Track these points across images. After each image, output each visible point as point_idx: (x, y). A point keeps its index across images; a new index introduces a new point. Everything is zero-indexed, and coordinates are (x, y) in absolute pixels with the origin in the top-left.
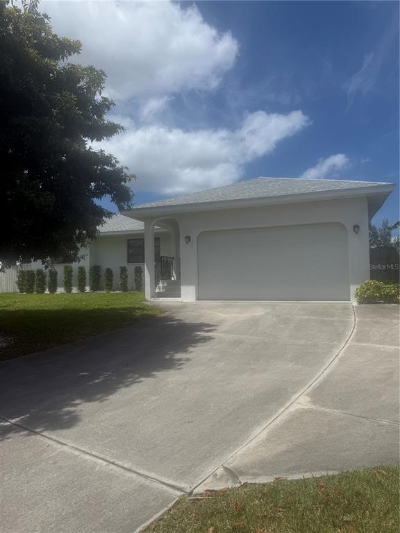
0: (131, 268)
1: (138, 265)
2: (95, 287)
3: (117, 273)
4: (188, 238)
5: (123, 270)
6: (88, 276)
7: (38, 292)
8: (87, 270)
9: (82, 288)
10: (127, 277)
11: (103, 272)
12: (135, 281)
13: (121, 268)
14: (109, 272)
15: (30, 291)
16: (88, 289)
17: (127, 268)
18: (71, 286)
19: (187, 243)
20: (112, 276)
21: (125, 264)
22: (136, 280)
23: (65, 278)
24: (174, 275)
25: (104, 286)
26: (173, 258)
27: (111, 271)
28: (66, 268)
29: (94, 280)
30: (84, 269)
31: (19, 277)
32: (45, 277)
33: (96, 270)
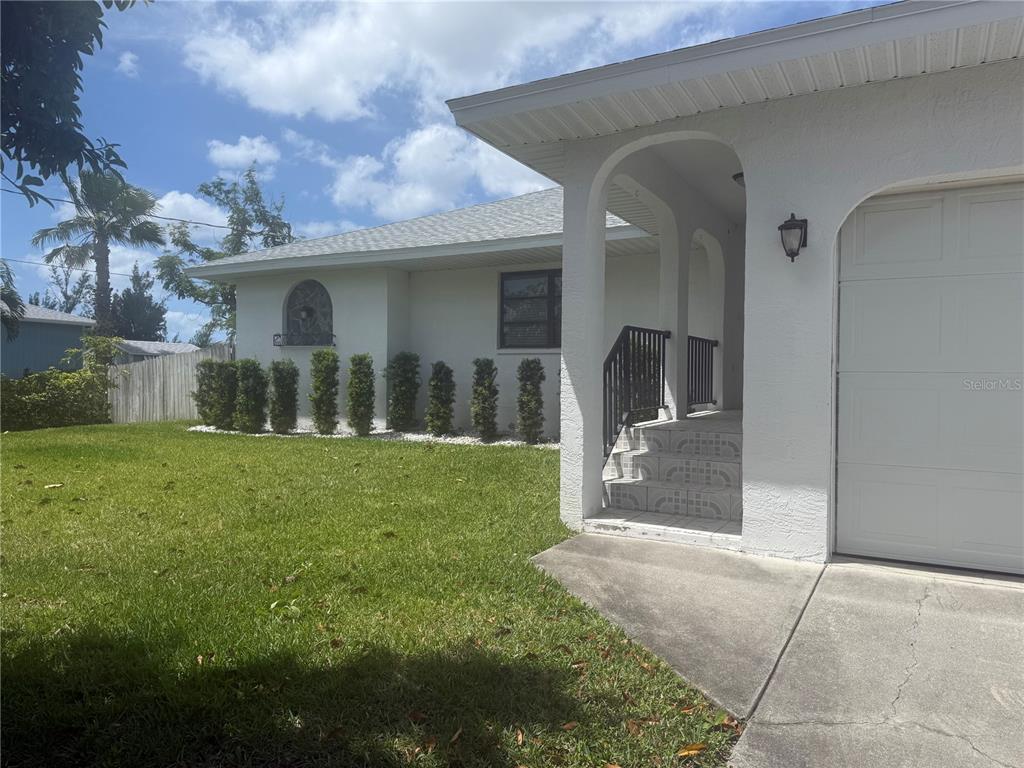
0: (508, 365)
1: (531, 354)
2: (402, 420)
3: (464, 377)
4: (795, 230)
5: (485, 370)
6: (380, 385)
7: (245, 429)
8: (379, 366)
9: (362, 422)
10: (496, 392)
11: (425, 373)
12: (522, 408)
13: (477, 362)
14: (443, 374)
15: (223, 420)
16: (379, 425)
17: (495, 365)
18: (335, 413)
19: (792, 254)
20: (451, 386)
21: (490, 351)
22: (522, 405)
23: (317, 389)
24: (669, 399)
25: (428, 418)
26: (667, 335)
27: (449, 373)
28: (318, 357)
29: (396, 400)
30: (369, 366)
31: (201, 381)
32: (265, 385)
33: (404, 367)
